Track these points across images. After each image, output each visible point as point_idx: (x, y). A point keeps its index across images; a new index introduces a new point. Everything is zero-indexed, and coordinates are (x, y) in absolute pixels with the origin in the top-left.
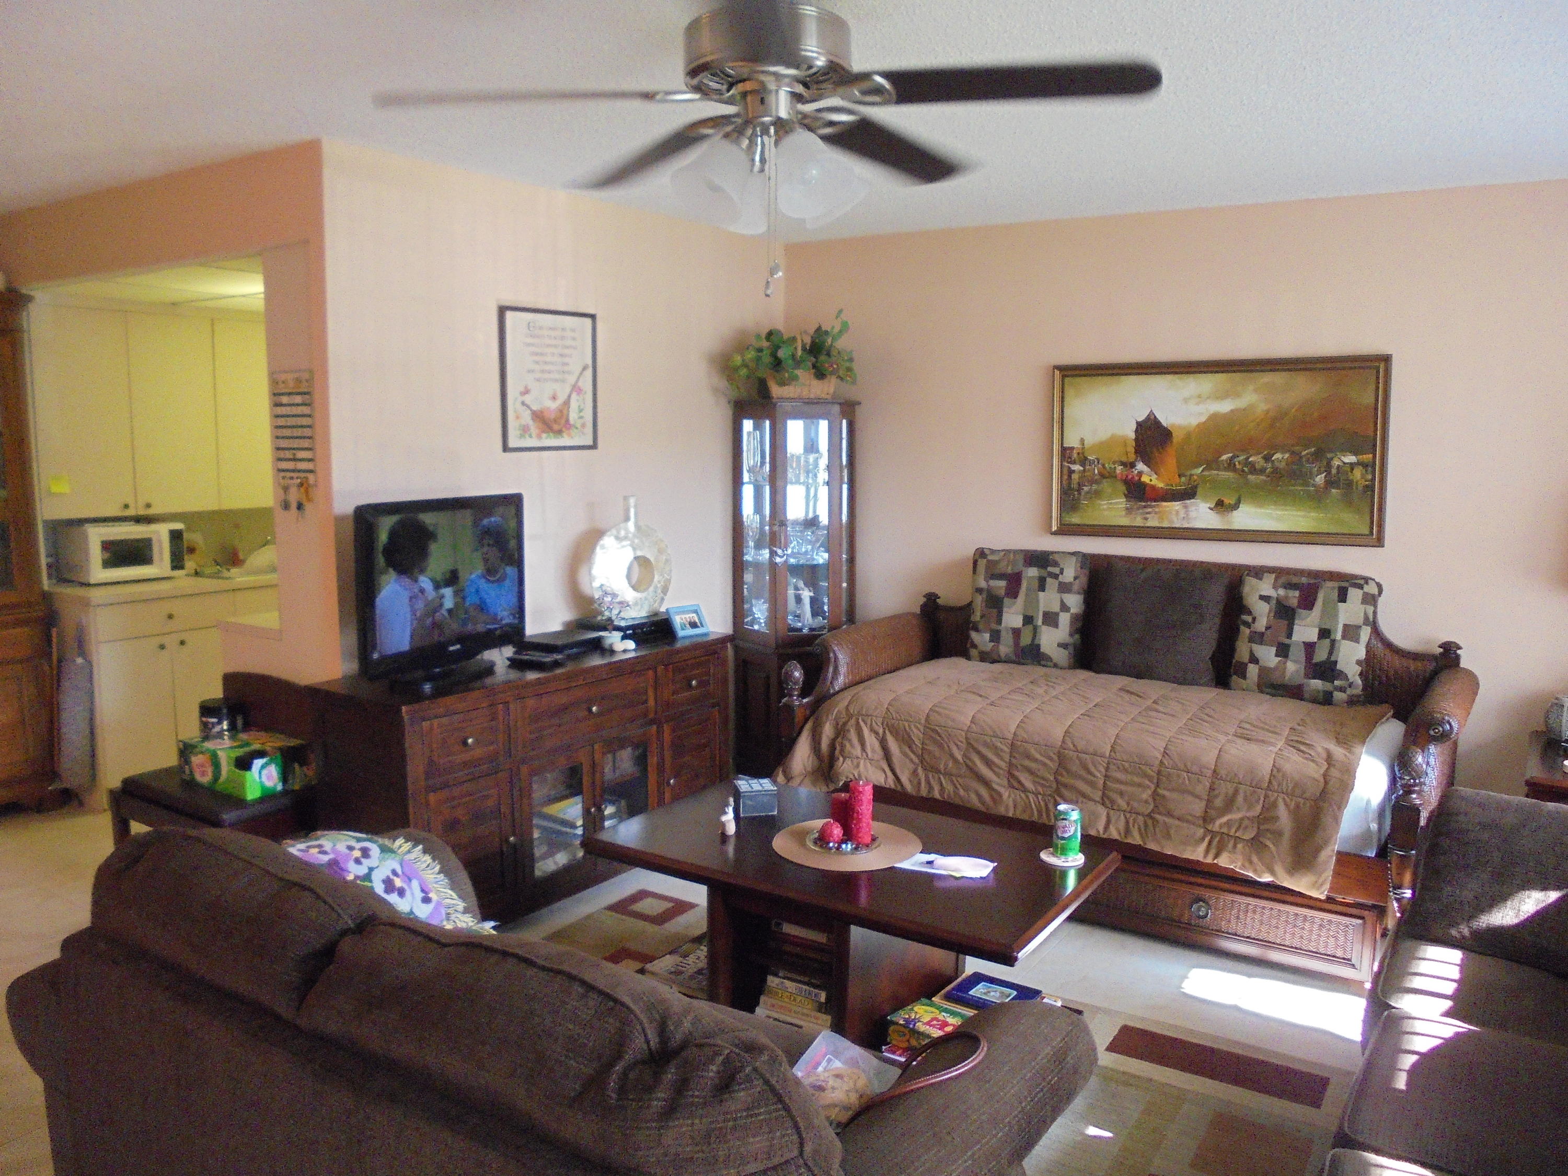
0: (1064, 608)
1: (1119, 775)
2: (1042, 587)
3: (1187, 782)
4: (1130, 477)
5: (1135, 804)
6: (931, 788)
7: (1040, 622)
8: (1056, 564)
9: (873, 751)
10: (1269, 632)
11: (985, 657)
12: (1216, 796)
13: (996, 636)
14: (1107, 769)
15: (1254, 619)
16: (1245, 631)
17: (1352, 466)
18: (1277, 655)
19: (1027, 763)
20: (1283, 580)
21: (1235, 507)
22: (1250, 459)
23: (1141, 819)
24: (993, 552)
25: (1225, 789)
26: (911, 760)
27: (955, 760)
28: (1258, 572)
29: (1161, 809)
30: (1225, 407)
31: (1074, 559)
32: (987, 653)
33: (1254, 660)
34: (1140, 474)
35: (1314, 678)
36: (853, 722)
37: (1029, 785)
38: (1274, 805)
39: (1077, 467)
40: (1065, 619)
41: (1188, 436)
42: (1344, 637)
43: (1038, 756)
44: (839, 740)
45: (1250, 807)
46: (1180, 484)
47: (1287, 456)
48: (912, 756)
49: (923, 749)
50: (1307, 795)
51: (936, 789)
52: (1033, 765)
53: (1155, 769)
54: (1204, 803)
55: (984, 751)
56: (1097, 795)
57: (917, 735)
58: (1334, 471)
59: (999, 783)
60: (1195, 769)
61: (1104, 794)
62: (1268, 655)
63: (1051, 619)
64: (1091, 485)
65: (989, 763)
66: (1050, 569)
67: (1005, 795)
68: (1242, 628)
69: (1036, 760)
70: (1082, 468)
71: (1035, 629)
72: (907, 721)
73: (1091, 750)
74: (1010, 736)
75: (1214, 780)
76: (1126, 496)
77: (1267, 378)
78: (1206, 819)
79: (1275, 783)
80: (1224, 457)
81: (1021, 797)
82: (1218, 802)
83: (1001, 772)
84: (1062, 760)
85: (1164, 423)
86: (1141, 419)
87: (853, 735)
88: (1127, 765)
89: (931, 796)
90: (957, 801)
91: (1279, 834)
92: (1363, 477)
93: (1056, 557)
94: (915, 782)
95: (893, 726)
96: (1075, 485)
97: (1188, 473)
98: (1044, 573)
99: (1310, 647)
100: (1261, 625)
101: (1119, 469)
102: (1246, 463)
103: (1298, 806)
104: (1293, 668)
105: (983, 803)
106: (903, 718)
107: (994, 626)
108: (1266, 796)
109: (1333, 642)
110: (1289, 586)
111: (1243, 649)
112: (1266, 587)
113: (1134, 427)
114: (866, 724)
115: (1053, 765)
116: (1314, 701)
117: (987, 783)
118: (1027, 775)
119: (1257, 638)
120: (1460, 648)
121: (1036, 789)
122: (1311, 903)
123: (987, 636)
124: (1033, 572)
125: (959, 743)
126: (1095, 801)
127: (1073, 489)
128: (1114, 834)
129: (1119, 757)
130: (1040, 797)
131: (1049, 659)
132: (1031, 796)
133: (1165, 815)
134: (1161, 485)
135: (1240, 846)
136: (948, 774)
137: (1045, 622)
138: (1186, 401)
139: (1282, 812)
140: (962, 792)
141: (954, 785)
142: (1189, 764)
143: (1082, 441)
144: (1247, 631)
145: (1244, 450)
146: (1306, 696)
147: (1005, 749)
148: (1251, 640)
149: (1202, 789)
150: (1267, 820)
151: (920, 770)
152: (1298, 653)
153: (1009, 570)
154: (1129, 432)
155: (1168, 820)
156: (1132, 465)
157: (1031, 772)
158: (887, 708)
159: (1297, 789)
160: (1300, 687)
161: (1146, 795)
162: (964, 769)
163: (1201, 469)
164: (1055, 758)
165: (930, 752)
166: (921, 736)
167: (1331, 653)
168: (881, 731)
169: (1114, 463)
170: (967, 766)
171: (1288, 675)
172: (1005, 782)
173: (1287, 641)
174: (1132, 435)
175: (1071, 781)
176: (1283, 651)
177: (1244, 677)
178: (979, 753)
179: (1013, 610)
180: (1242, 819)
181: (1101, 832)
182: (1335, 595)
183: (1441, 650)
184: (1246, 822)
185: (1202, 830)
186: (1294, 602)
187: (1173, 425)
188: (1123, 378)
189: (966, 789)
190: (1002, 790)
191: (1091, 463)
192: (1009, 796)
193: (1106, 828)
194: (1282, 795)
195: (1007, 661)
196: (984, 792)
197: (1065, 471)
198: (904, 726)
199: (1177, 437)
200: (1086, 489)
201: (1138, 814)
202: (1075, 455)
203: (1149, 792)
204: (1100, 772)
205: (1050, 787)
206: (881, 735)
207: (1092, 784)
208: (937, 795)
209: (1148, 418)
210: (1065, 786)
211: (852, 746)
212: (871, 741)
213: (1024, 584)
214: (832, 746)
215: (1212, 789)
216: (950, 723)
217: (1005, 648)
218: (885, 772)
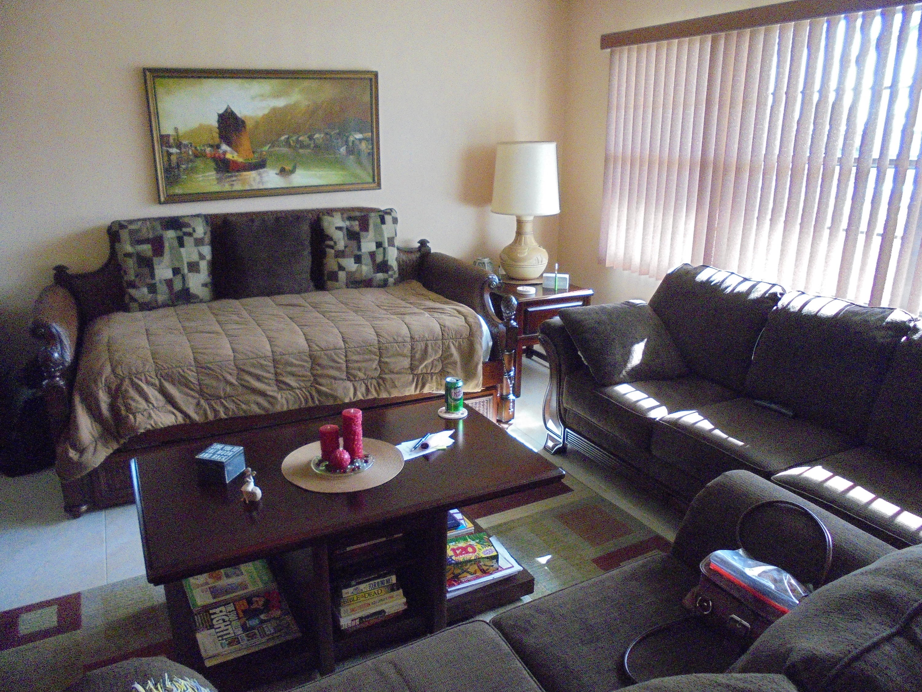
0: (202, 257)
1: (355, 358)
2: (181, 244)
3: (398, 349)
4: (217, 155)
5: (370, 373)
6: (215, 411)
7: (186, 271)
8: (188, 225)
9: (156, 399)
10: (347, 249)
11: (146, 307)
12: (416, 352)
13: (153, 289)
14: (346, 356)
15: (335, 243)
16: (331, 252)
17: (360, 140)
18: (355, 263)
19: (289, 369)
20: (345, 216)
21: (292, 171)
22: (300, 139)
23: (374, 382)
24: (131, 222)
25: (420, 346)
26: (193, 397)
27: (231, 384)
28: (330, 212)
29: (386, 371)
30: (280, 103)
31: (200, 220)
32: (145, 304)
33: (341, 268)
34: (225, 153)
35: (378, 272)
36: (127, 382)
37: (293, 384)
38: (449, 347)
39: (174, 150)
40: (204, 265)
41: (257, 125)
42: (389, 245)
43: (297, 363)
44: (120, 400)
45: (436, 352)
46: (254, 159)
47: (322, 135)
48: (192, 393)
49: (200, 384)
50: (464, 335)
51: (221, 410)
52: (294, 369)
53: (377, 347)
54: (410, 359)
55: (252, 370)
56: (344, 376)
57: (192, 376)
58: (350, 144)
59: (271, 390)
60: (400, 339)
61: (347, 373)
62: (350, 264)
63: (193, 267)
64: (188, 164)
65: (258, 378)
66: (184, 230)
67: (279, 397)
68: (328, 250)
69: (296, 366)
70: (178, 151)
71: (183, 277)
72: (180, 367)
73: (331, 347)
74: (269, 354)
75: (413, 343)
76: (215, 169)
77: (306, 83)
78: (412, 368)
79: (445, 334)
80: (283, 138)
81: (290, 394)
82: (418, 356)
83: (270, 381)
84: (313, 358)
85: (239, 115)
86: (221, 112)
87: (132, 393)
88: (358, 350)
89: (218, 418)
90: (242, 414)
91: (455, 363)
92: (367, 147)
93: (186, 220)
94: (202, 412)
95: (167, 374)
96: (174, 164)
97: (259, 150)
98: (180, 233)
99: (372, 255)
100: (341, 245)
101: (208, 150)
102: (297, 141)
103: (460, 345)
104: (366, 269)
105: (264, 409)
106: (174, 365)
107: (149, 281)
108: (443, 344)
109: (384, 249)
110: (350, 218)
111: (331, 263)
112: (338, 221)
113: (216, 118)
114: (141, 380)
115: (308, 365)
116: (379, 286)
117: (263, 394)
118: (292, 378)
119: (340, 254)
120: (429, 242)
121: (300, 385)
122: (475, 395)
123: (145, 290)
124: (170, 234)
125: (231, 371)
126: (342, 379)
127: (173, 168)
128: (360, 396)
129: (352, 346)
130: (304, 390)
131: (195, 297)
132: (298, 391)
133: (388, 374)
134: (240, 160)
135: (434, 377)
136: (228, 397)
137: (190, 270)
138: (253, 98)
139: (454, 351)
140: (244, 406)
141: (236, 403)
142: (395, 337)
143: (176, 129)
144: (333, 251)
145: (294, 133)
146: (374, 284)
147: (270, 364)
148: (337, 256)
149: (407, 350)
150: (446, 358)
151: (202, 402)
152: (366, 259)
153: (151, 236)
154: (213, 122)
155: (393, 376)
156: (218, 147)
157: (293, 375)
158: (154, 362)
159: (458, 334)
160: (371, 280)
161: (375, 365)
162: (240, 389)
163: (268, 147)
164: (309, 360)
165: (207, 386)
166: (196, 375)
167: (384, 257)
168: (157, 382)
169: (204, 146)
170: (243, 386)
171: (364, 273)
172: (275, 388)
173: (359, 253)
174: (216, 125)
175: (326, 372)
176: (358, 259)
177: (337, 280)
178: (250, 374)
179: (163, 265)
180: (433, 362)
181: (352, 398)
182: (379, 221)
183: (419, 244)
184: (435, 362)
185: (411, 376)
186: (357, 228)
187: (245, 117)
188: (204, 80)
189: (247, 403)
190: (275, 394)
191: (186, 146)
192: (282, 397)
193: (355, 394)
194: (451, 340)
195: (165, 305)
196: (261, 400)
197: (165, 154)
198: (179, 373)
199: (250, 125)
200: (184, 166)
201: (372, 378)
202: (171, 141)
203: (376, 362)
204: (341, 358)
205: (310, 380)
206: (158, 386)
207: (339, 369)
208: (223, 415)
209: (226, 111)
210: (321, 376)
211: (137, 402)
212: (152, 393)
213: (167, 245)
214: (113, 407)
215: (413, 348)
216: (218, 359)
217: (162, 296)
218: (174, 414)
